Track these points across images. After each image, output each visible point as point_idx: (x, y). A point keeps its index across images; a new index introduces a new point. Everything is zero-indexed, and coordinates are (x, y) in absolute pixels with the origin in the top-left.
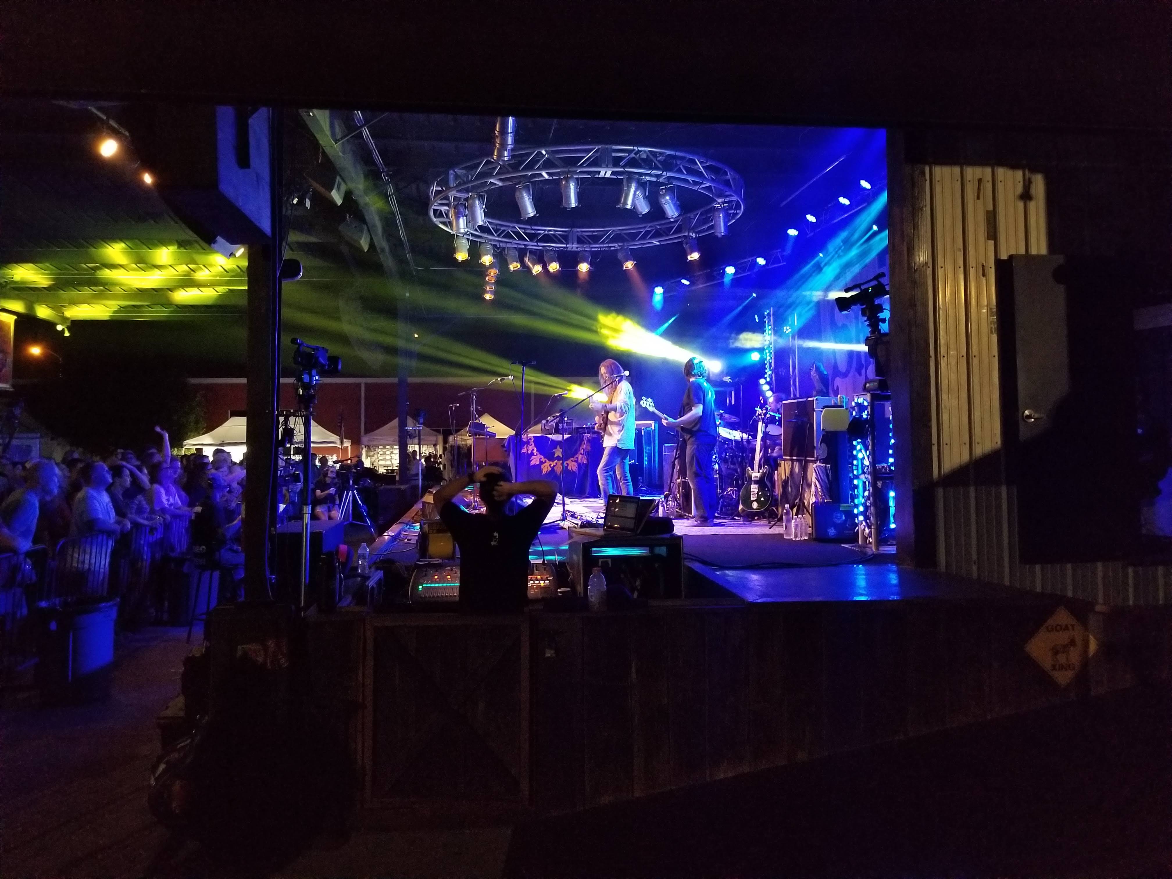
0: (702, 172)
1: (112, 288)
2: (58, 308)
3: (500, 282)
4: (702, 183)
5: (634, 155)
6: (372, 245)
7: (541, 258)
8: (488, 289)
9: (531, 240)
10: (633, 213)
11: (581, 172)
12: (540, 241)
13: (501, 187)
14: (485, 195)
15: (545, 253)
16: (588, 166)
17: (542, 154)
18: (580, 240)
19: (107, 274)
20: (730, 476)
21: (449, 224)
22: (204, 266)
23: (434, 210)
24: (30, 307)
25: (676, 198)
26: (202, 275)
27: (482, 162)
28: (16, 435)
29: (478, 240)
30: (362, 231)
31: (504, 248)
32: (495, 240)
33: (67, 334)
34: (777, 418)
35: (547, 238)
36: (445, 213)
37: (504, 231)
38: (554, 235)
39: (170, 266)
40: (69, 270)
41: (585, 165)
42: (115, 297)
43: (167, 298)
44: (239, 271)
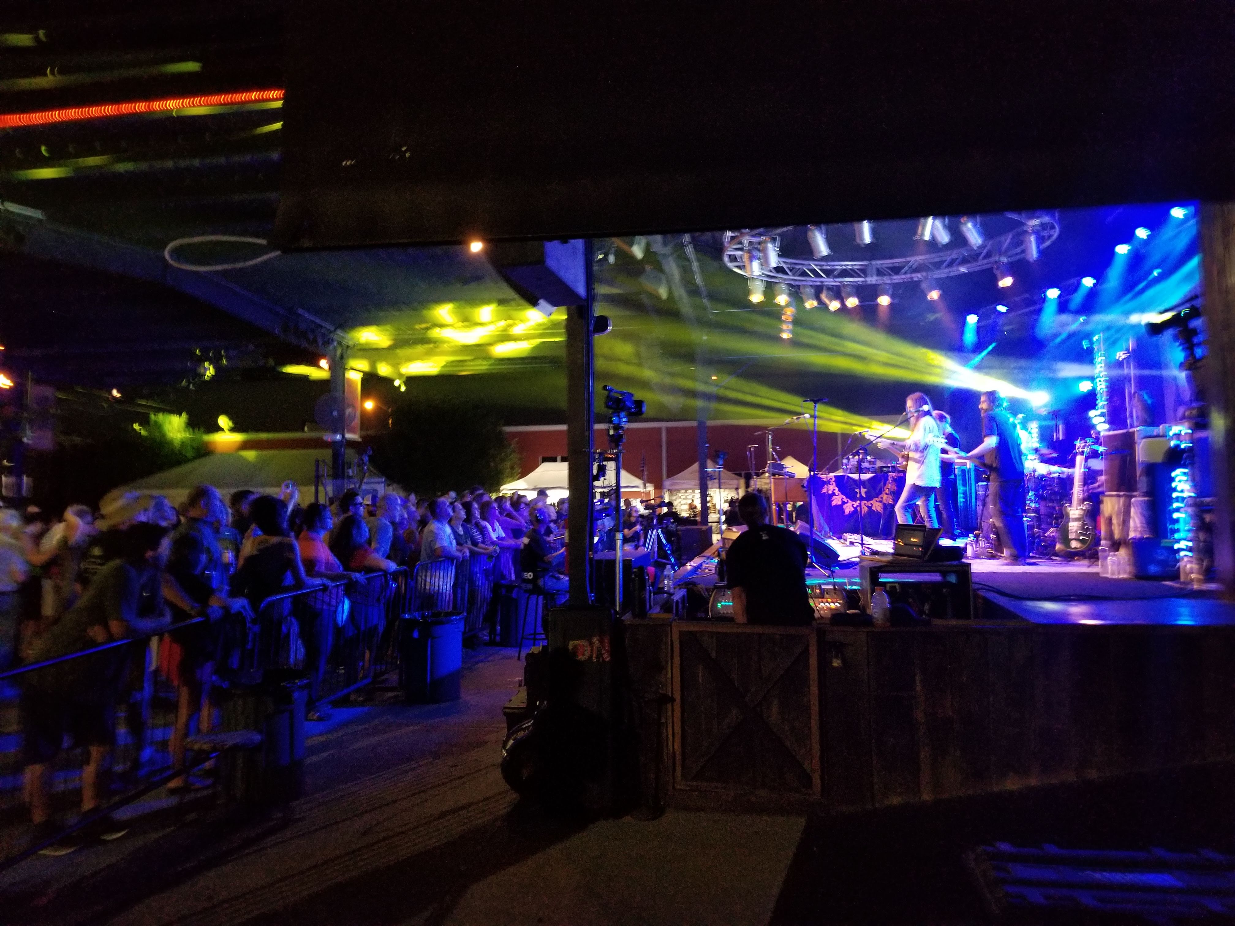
1: (441, 346)
2: (396, 365)
3: (796, 322)
6: (670, 292)
7: (838, 294)
8: (784, 327)
9: (828, 276)
10: (933, 243)
12: (837, 276)
14: (778, 238)
15: (842, 288)
18: (880, 273)
19: (436, 333)
21: (744, 267)
22: (519, 321)
23: (728, 255)
24: (373, 365)
25: (978, 225)
26: (516, 330)
28: (365, 480)
29: (774, 281)
30: (660, 280)
31: (799, 287)
32: (789, 280)
33: (403, 389)
35: (845, 273)
36: (740, 258)
37: (799, 269)
38: (852, 270)
39: (491, 322)
40: (406, 331)
42: (444, 353)
43: (488, 353)
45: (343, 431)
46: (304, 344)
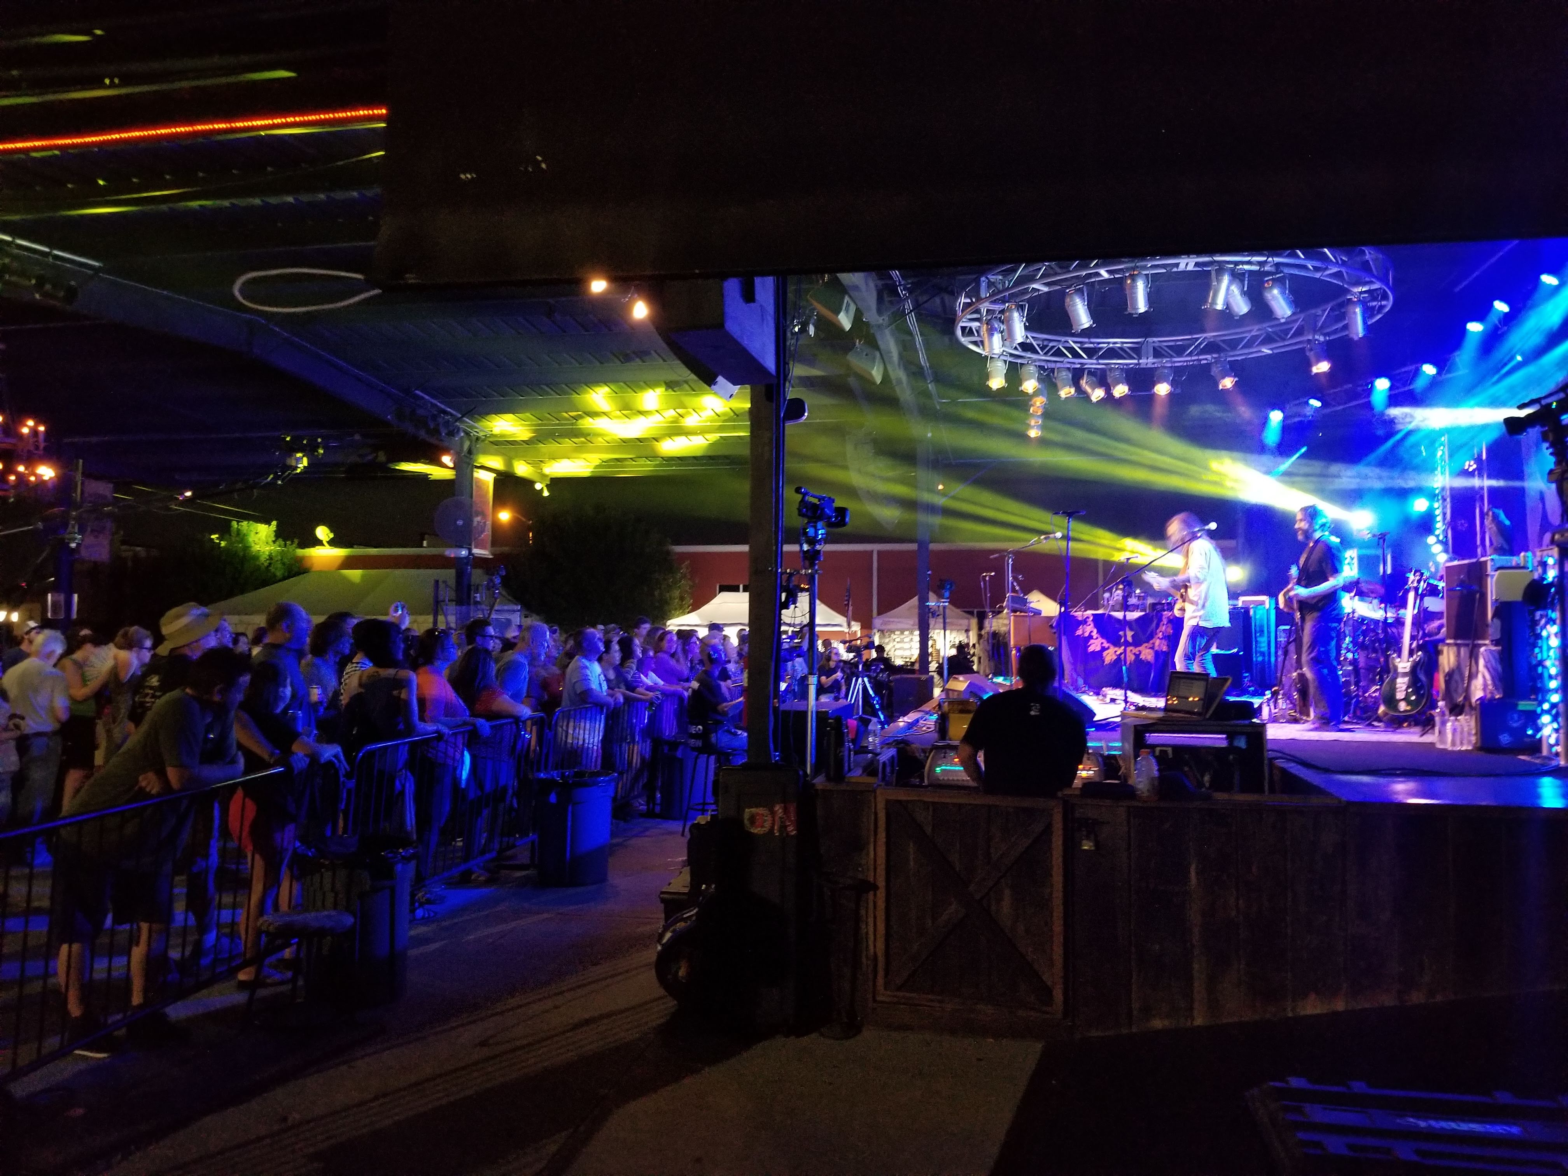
1: (594, 440)
2: (537, 464)
3: (1047, 415)
4: (1326, 269)
6: (886, 377)
7: (1102, 379)
8: (1033, 423)
9: (1090, 357)
10: (1227, 314)
11: (1153, 266)
12: (1102, 357)
13: (1047, 293)
14: (1025, 305)
15: (1108, 373)
18: (1158, 353)
19: (587, 423)
21: (981, 343)
22: (693, 410)
23: (962, 327)
24: (509, 463)
25: (1287, 292)
26: (691, 421)
28: (496, 608)
29: (1019, 361)
30: (874, 359)
31: (1053, 370)
32: (1040, 360)
33: (546, 493)
35: (1112, 353)
36: (977, 331)
37: (1053, 347)
38: (1121, 349)
39: (657, 411)
40: (549, 419)
42: (598, 449)
43: (653, 449)
44: (732, 414)
45: (470, 545)
46: (422, 434)
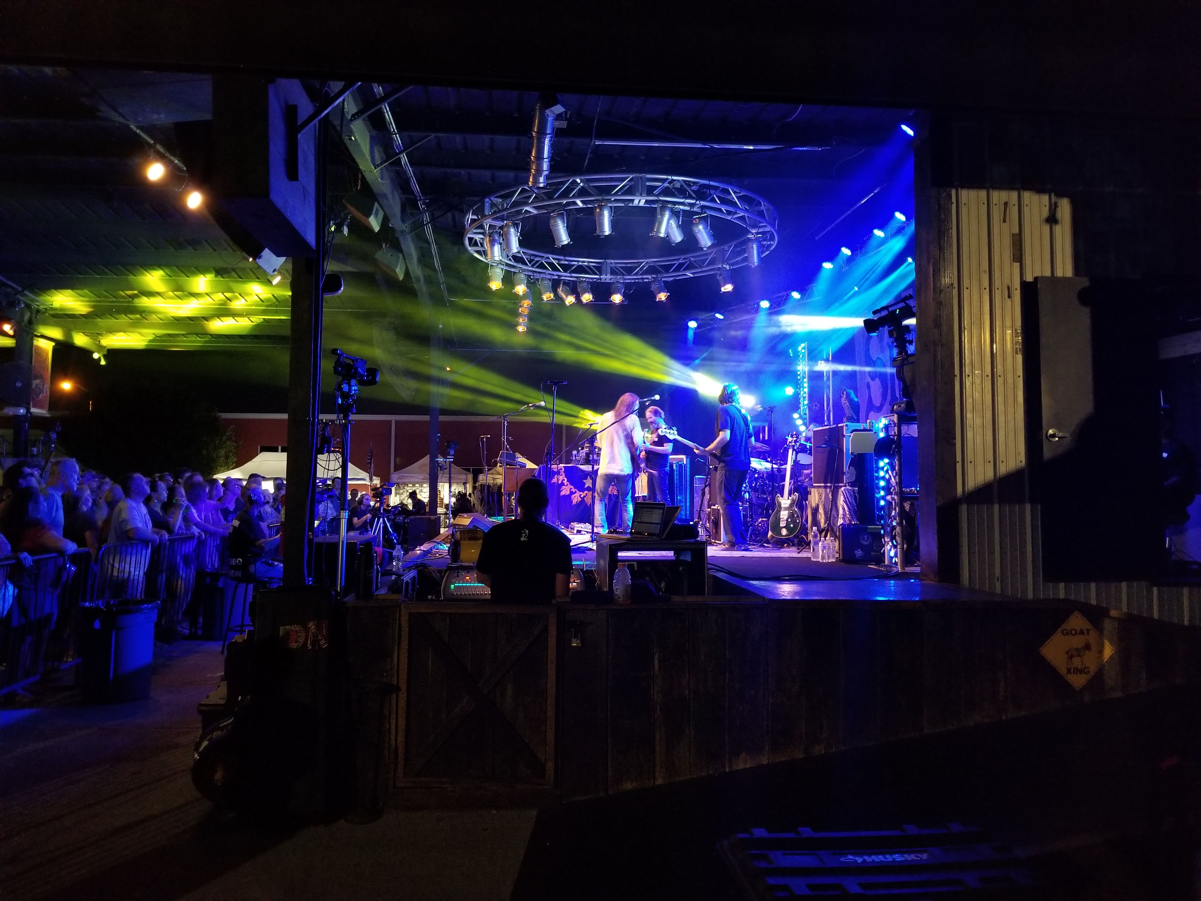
0: (736, 202)
1: (148, 317)
2: (96, 335)
3: (532, 315)
4: (735, 213)
5: (668, 185)
6: (407, 274)
7: (574, 289)
8: (521, 320)
9: (565, 271)
10: (667, 241)
11: (616, 200)
12: (574, 272)
13: (535, 216)
14: (520, 223)
15: (578, 284)
16: (623, 194)
17: (576, 182)
18: (614, 272)
19: (145, 302)
20: (760, 506)
21: (484, 253)
22: (240, 295)
23: (469, 238)
24: (68, 334)
25: (709, 228)
26: (238, 304)
27: (516, 191)
29: (512, 270)
30: (398, 259)
31: (537, 279)
32: (529, 271)
33: (103, 362)
34: (808, 447)
35: (581, 269)
36: (480, 243)
37: (538, 261)
38: (588, 266)
39: (207, 294)
40: (108, 297)
41: (619, 194)
42: (152, 326)
43: (203, 327)
44: (275, 300)
45: (28, 404)
